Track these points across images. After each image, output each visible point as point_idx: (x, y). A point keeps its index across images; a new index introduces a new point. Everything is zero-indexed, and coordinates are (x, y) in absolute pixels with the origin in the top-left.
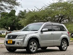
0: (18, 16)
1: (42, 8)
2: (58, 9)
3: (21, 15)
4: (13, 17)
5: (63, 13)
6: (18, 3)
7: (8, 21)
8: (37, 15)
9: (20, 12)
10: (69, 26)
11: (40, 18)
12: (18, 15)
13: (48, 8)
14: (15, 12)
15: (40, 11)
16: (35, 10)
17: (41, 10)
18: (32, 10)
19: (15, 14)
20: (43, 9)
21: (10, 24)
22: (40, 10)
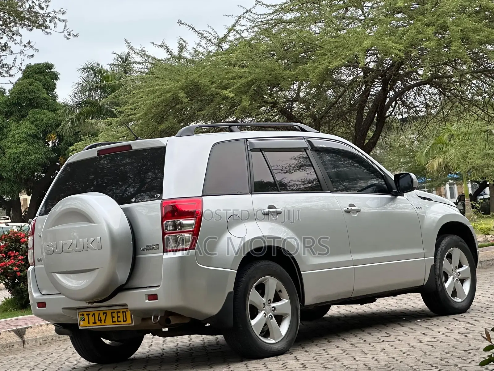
0: (79, 106)
1: (238, 28)
2: (353, 19)
3: (96, 96)
4: (46, 116)
5: (387, 41)
6: (37, 9)
7: (8, 152)
8: (205, 81)
9: (91, 77)
10: (451, 136)
11: (225, 98)
12: (79, 99)
13: (281, 21)
14: (55, 77)
15: (225, 46)
16: (182, 49)
17: (231, 38)
18: (162, 46)
19: (54, 97)
20: (245, 34)
21: (23, 168)
22: (219, 46)
